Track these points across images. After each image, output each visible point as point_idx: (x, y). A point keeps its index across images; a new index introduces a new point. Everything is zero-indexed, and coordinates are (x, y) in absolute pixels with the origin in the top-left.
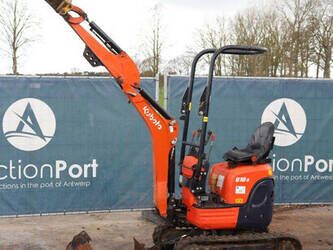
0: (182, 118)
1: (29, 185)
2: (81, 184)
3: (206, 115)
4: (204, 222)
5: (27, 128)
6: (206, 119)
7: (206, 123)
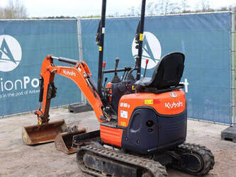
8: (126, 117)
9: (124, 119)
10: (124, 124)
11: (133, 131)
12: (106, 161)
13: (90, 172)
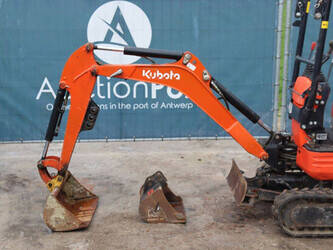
0: (296, 24)
1: (121, 106)
2: (183, 106)
3: (326, 18)
4: (319, 171)
5: (116, 38)
6: (325, 25)
7: (325, 30)
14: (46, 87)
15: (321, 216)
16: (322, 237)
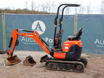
8: (67, 48)
9: (66, 50)
10: (66, 51)
11: (71, 53)
12: (60, 64)
13: (55, 69)
14: (23, 39)
15: (54, 66)
16: (53, 70)
